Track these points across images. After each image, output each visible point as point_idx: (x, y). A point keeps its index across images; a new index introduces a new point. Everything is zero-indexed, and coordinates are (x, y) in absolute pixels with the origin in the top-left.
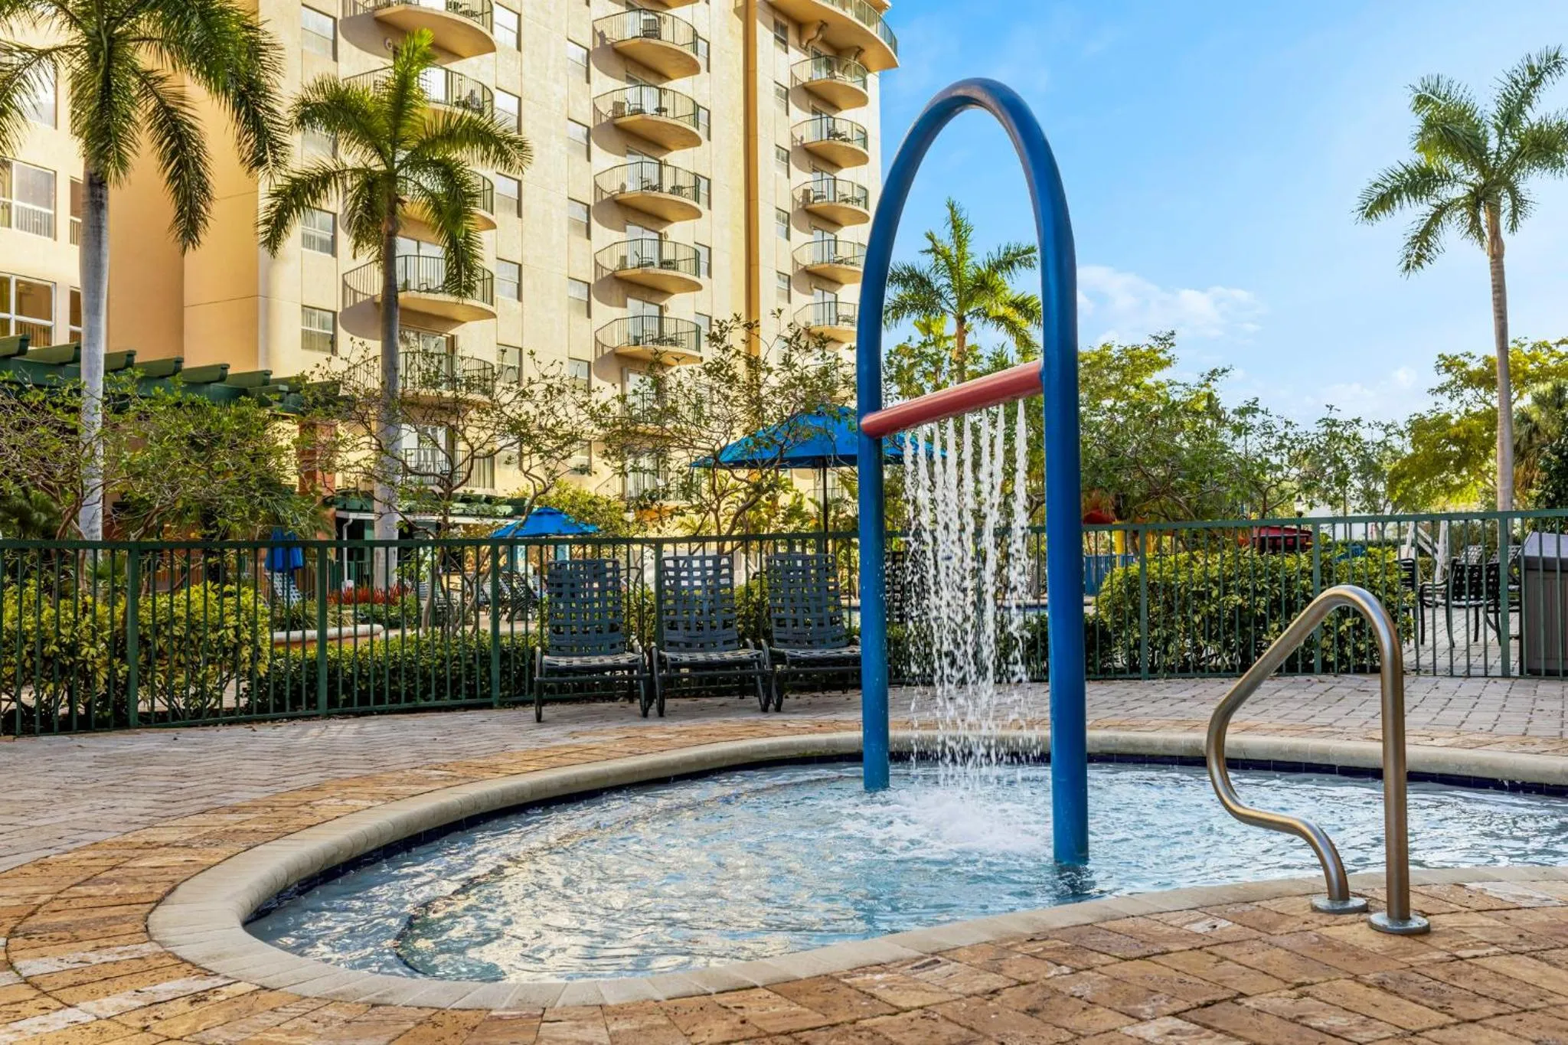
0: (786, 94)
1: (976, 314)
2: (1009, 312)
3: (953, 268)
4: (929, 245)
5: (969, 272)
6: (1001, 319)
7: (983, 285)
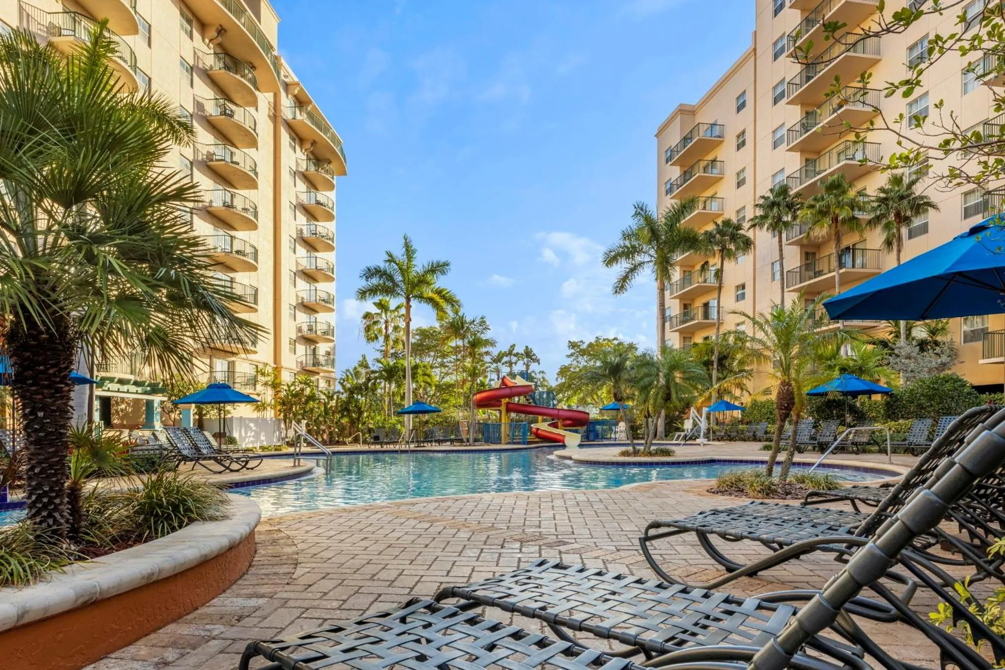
0: (295, 174)
1: (415, 297)
2: (437, 298)
3: (403, 271)
4: (387, 258)
5: (413, 274)
6: (430, 300)
7: (422, 281)
